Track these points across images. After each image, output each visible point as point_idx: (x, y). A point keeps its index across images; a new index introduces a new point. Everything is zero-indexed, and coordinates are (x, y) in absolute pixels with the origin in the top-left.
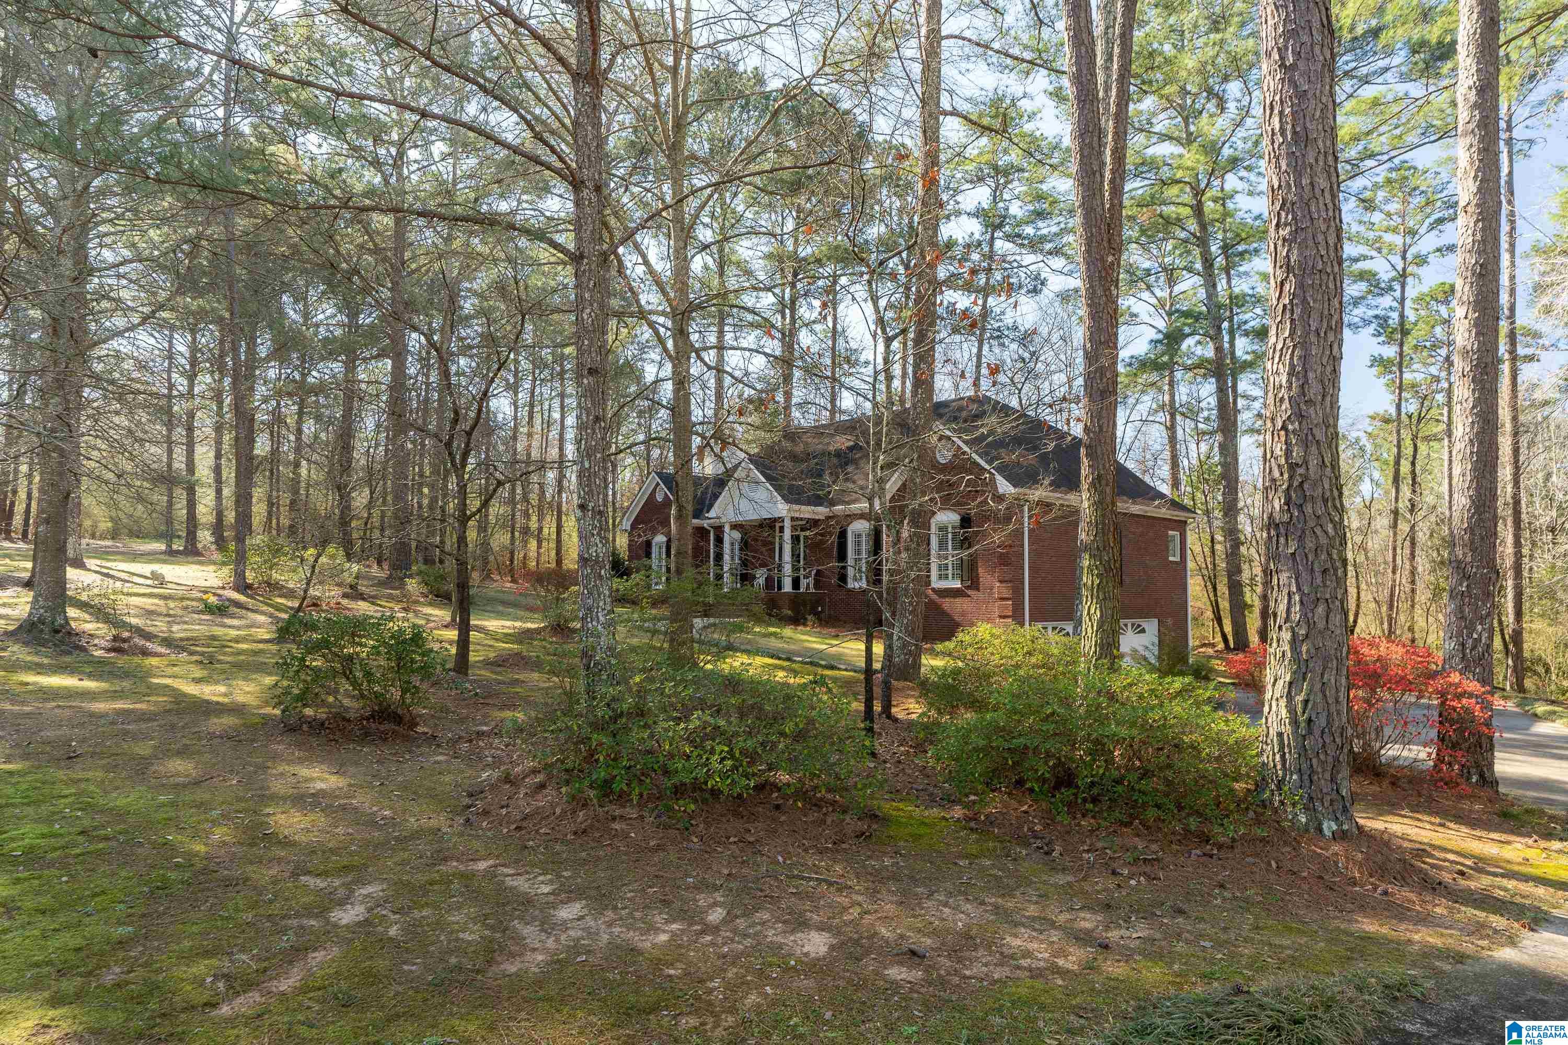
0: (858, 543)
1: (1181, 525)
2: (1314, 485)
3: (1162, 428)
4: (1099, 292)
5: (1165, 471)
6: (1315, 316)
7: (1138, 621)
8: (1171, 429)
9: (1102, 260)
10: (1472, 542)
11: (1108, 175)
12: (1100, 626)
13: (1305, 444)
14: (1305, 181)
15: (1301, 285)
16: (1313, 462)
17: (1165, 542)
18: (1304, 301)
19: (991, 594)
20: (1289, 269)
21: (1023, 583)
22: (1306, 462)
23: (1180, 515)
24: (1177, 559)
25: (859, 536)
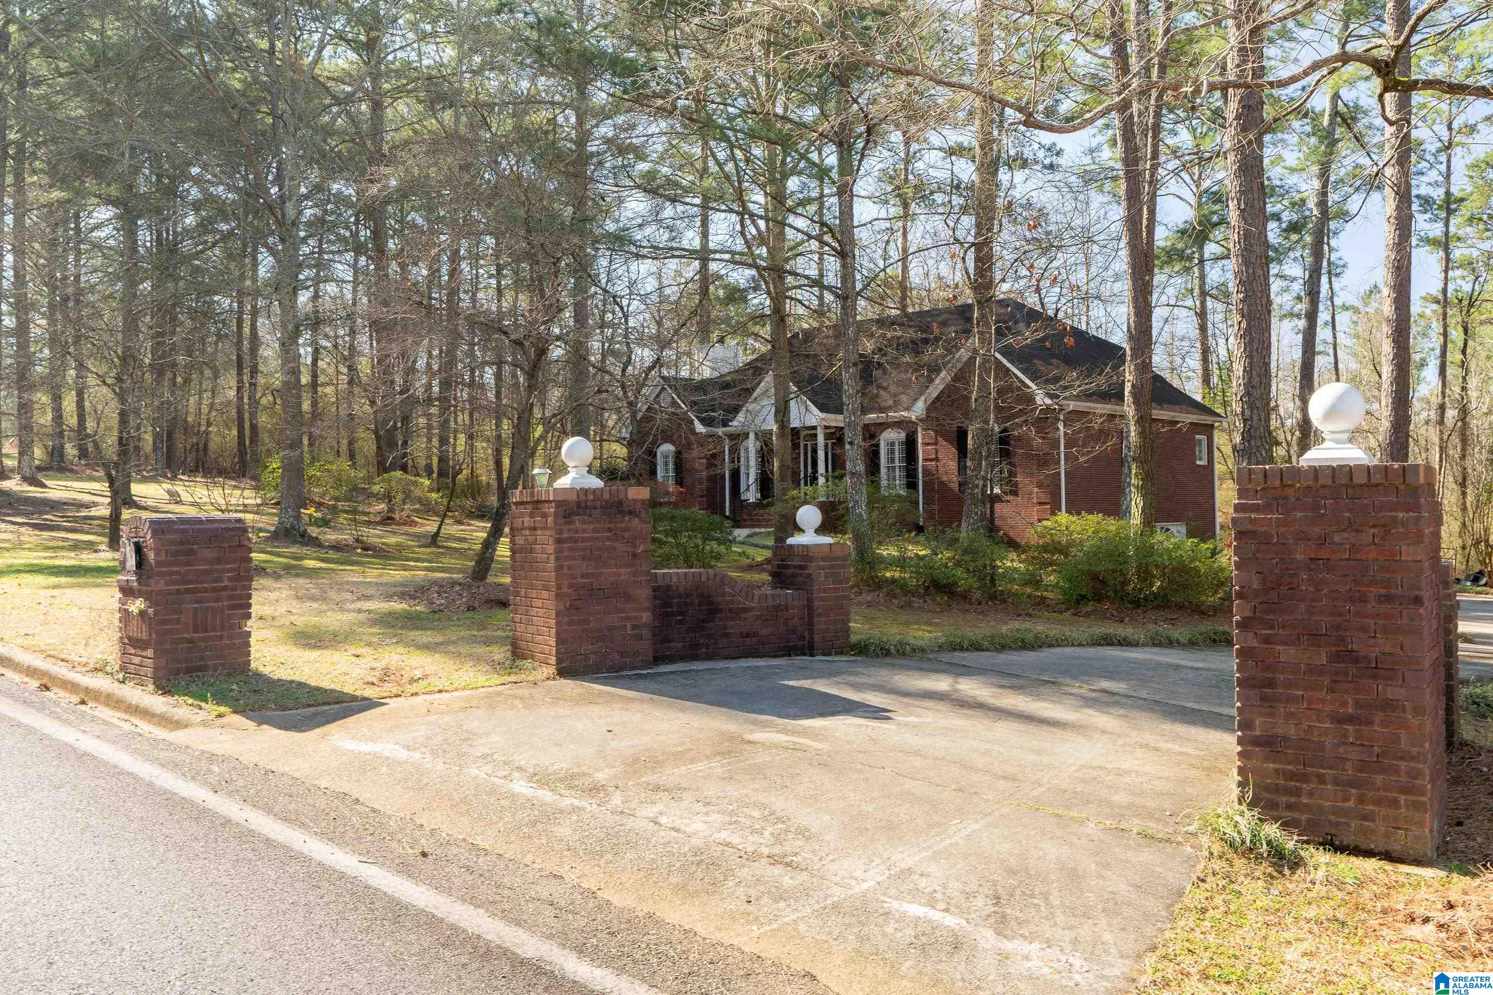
0: (892, 452)
1: (1208, 429)
2: (1256, 429)
3: (1192, 313)
4: (1141, 300)
5: (1194, 362)
6: (1256, 341)
7: (1165, 525)
8: (1202, 315)
9: (1142, 279)
10: (1392, 453)
11: (1145, 222)
12: (1143, 511)
13: (1251, 408)
14: (1250, 271)
15: (1248, 324)
16: (1255, 418)
17: (1193, 444)
18: (1250, 334)
19: (1029, 499)
20: (1243, 316)
21: (1059, 488)
22: (1251, 418)
23: (1208, 419)
24: (1203, 462)
25: (893, 444)
